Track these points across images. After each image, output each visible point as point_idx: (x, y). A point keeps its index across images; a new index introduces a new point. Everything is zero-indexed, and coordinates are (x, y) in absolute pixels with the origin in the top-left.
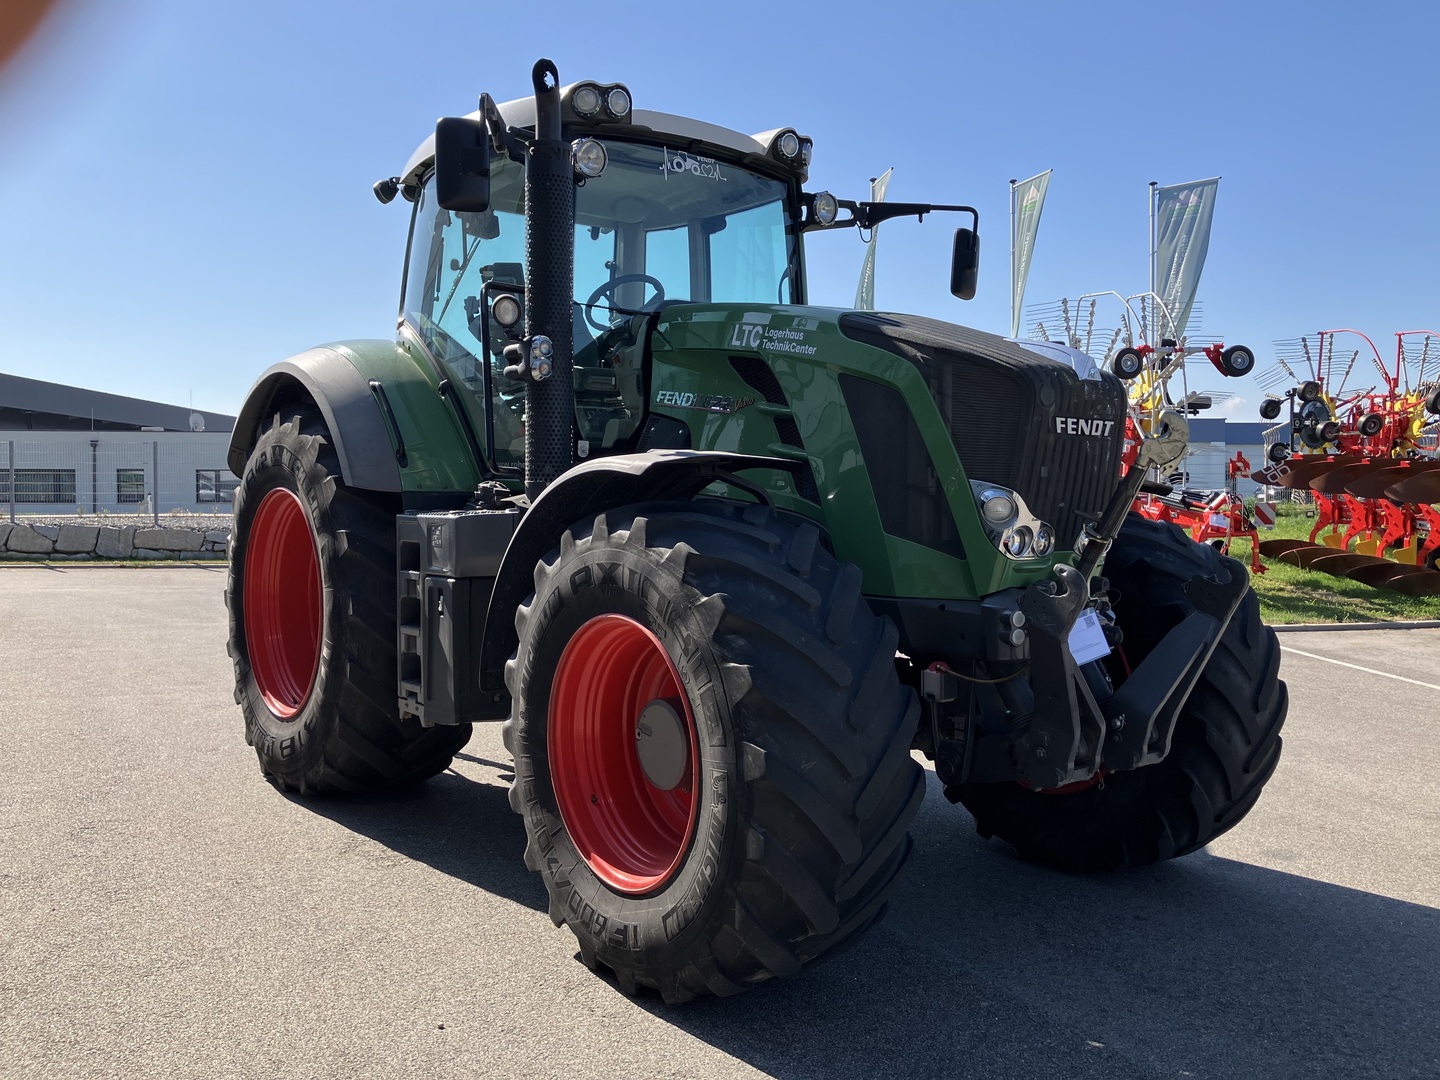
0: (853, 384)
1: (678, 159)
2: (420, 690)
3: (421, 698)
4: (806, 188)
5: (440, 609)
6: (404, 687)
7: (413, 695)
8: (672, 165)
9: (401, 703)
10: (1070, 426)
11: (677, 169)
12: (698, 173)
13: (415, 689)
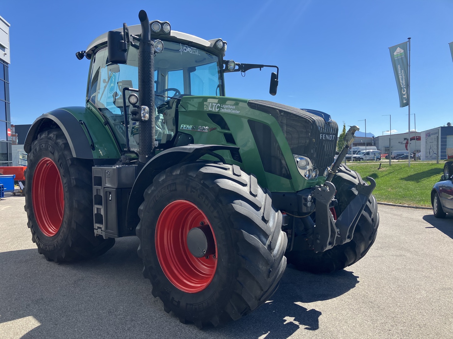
0: (252, 123)
1: (185, 48)
2: (103, 227)
3: (103, 229)
4: (224, 58)
5: (110, 199)
6: (96, 226)
7: (100, 228)
8: (183, 49)
9: (95, 231)
10: (324, 137)
11: (185, 51)
12: (191, 53)
13: (101, 226)
